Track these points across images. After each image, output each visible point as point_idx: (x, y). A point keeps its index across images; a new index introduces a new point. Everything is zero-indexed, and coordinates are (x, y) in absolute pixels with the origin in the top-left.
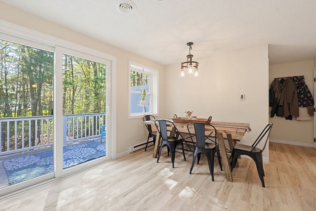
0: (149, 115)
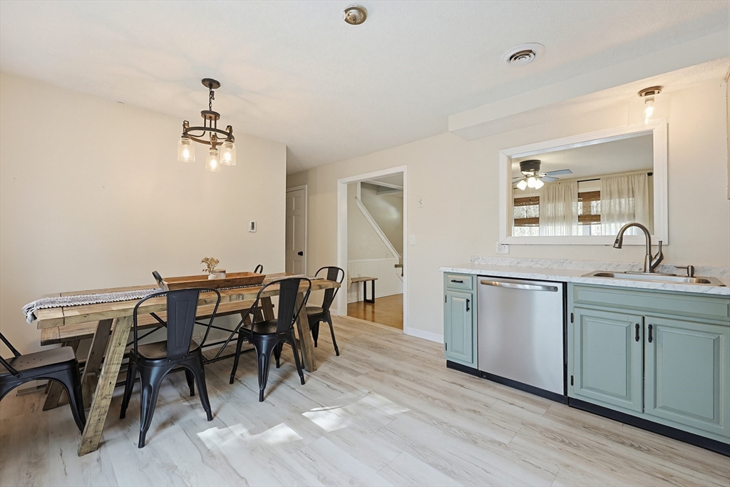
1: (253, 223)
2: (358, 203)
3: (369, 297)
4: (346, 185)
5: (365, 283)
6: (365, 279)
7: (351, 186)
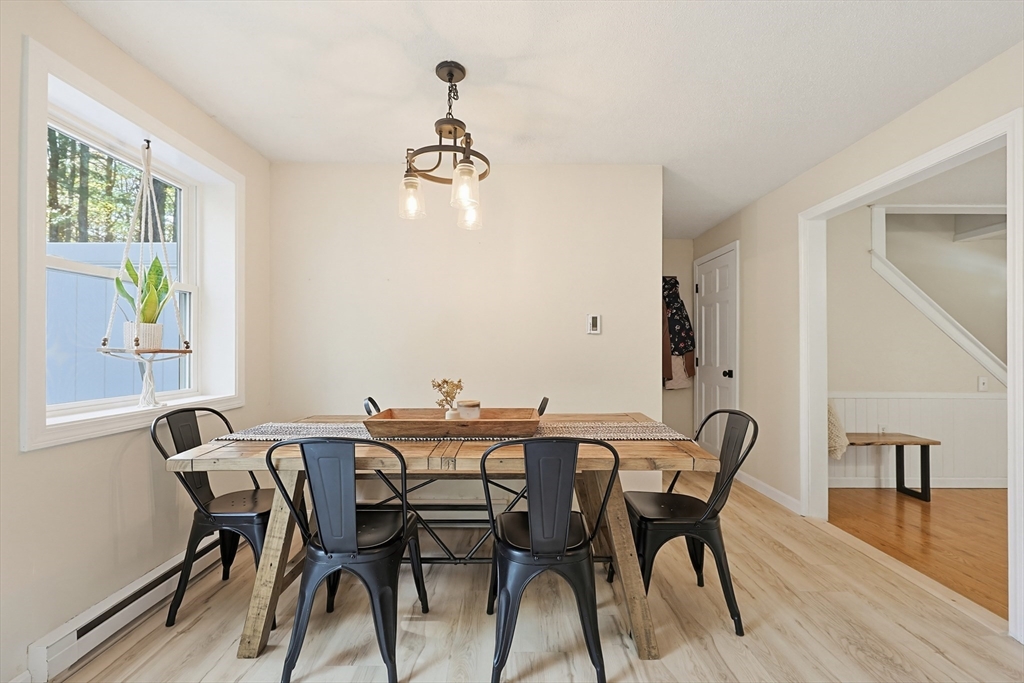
0: (193, 410)
1: (594, 319)
2: (878, 265)
3: (913, 481)
4: (823, 223)
5: (900, 450)
6: (900, 440)
7: (836, 223)
